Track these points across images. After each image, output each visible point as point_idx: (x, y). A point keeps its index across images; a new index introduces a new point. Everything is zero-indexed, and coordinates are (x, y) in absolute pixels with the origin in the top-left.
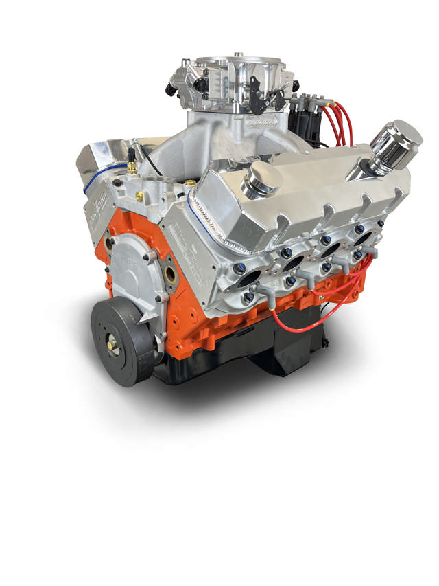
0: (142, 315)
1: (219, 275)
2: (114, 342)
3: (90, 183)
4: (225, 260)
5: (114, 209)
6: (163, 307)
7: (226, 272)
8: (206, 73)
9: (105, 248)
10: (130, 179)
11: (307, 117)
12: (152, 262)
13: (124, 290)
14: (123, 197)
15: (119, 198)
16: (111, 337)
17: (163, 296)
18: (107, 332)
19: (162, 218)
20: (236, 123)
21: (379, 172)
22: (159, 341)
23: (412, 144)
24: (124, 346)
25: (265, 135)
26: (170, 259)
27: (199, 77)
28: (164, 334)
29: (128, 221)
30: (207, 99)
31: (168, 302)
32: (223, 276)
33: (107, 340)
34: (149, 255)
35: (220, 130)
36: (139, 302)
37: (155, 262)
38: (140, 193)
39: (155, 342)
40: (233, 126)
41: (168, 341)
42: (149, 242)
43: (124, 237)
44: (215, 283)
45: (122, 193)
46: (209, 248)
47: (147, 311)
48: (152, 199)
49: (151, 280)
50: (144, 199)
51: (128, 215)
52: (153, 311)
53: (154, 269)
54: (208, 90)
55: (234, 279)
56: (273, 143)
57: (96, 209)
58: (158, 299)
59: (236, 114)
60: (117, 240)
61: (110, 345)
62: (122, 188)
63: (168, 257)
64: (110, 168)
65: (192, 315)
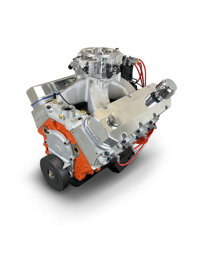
0: (64, 164)
1: (99, 156)
2: (52, 173)
3: (35, 104)
4: (101, 151)
5: (47, 118)
6: (72, 162)
7: (101, 155)
8: (87, 64)
9: (43, 132)
10: (54, 107)
11: (127, 68)
12: (68, 145)
13: (54, 152)
14: (52, 114)
15: (50, 114)
16: (50, 171)
17: (73, 158)
18: (48, 170)
19: (72, 129)
20: (100, 83)
21: (159, 99)
22: (71, 173)
23: (173, 91)
24: (56, 175)
25: (112, 84)
26: (76, 145)
27: (85, 66)
28: (73, 171)
29: (55, 125)
30: (88, 74)
31: (75, 160)
32: (100, 156)
33: (48, 173)
34: (66, 142)
35: (93, 85)
36: (62, 158)
37: (69, 145)
38: (60, 116)
39: (69, 173)
40: (99, 83)
41: (75, 173)
42: (65, 135)
43: (54, 131)
44: (97, 159)
45: (51, 112)
46: (94, 146)
47: (65, 162)
48: (66, 118)
49: (67, 152)
50: (63, 118)
51: (55, 123)
52: (69, 163)
53: (68, 147)
54: (88, 70)
55: (105, 157)
56: (115, 87)
57: (38, 115)
58: (71, 159)
59: (100, 79)
60: (50, 132)
61: (50, 175)
62: (51, 109)
63: (75, 144)
64: (44, 98)
65: (86, 167)
